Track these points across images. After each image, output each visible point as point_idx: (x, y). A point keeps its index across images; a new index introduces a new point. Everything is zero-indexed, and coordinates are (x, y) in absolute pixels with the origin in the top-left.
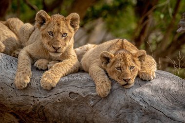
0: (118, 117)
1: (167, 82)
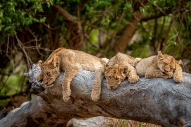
1: (186, 78)
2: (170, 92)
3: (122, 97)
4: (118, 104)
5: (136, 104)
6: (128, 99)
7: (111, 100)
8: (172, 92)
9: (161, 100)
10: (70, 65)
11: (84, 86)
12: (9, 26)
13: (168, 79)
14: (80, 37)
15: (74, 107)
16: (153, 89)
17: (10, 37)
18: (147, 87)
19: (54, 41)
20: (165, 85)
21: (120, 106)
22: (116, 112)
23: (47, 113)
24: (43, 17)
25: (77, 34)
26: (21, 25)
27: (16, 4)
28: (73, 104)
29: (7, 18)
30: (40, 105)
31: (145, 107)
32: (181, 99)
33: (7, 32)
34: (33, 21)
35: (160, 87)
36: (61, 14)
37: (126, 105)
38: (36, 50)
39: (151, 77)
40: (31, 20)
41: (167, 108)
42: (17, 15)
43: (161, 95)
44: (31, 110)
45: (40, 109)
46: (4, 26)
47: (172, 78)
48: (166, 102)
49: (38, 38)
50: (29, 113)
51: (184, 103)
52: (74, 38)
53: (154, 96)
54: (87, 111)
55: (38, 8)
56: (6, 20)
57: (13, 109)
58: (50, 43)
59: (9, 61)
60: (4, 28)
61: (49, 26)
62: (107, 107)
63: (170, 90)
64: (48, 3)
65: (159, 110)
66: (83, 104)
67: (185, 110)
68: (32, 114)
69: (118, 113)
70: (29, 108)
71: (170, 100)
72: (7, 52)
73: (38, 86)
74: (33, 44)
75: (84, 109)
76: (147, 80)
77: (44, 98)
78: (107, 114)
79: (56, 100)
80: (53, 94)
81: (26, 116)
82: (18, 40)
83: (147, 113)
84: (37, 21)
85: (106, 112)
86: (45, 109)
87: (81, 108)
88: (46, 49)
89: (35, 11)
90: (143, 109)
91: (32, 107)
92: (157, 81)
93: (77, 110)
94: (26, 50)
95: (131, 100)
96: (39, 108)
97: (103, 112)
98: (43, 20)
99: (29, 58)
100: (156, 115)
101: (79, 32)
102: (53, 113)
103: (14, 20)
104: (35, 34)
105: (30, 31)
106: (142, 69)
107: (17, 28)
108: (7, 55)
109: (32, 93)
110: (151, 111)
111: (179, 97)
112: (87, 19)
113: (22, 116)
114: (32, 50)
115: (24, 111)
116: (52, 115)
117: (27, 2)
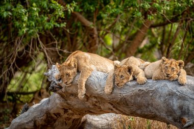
0: (165, 100)
1: (189, 81)
2: (175, 93)
3: (131, 96)
4: (128, 102)
5: (144, 102)
6: (137, 98)
7: (121, 99)
8: (177, 93)
9: (167, 100)
10: (85, 67)
11: (98, 85)
12: (32, 29)
13: (173, 81)
14: (95, 41)
15: (88, 104)
16: (160, 90)
17: (33, 39)
18: (154, 88)
19: (72, 44)
20: (170, 86)
21: (130, 104)
22: (126, 109)
23: (64, 109)
24: (63, 22)
25: (93, 38)
26: (43, 29)
27: (39, 10)
28: (87, 101)
29: (31, 22)
30: (58, 101)
31: (152, 105)
32: (184, 100)
33: (30, 35)
34: (54, 25)
35: (166, 88)
36: (79, 20)
37: (135, 103)
38: (56, 51)
39: (158, 79)
40: (53, 24)
41: (172, 107)
42: (40, 20)
43: (167, 96)
44: (49, 106)
45: (58, 105)
46: (28, 29)
47: (177, 80)
48: (171, 102)
49: (58, 41)
50: (47, 109)
51: (187, 103)
52: (90, 42)
53: (160, 96)
54: (100, 108)
55: (60, 14)
56: (30, 24)
57: (33, 104)
58: (69, 45)
59: (31, 60)
60: (29, 30)
61: (68, 31)
62: (117, 105)
63: (175, 91)
64: (69, 10)
65: (164, 109)
66: (96, 102)
67: (188, 109)
68: (51, 110)
69: (127, 110)
70: (48, 104)
71: (175, 100)
72: (30, 52)
73: (56, 84)
74: (54, 46)
75: (97, 106)
76: (155, 81)
77: (62, 96)
78: (117, 111)
79: (72, 97)
80: (70, 92)
81: (45, 111)
82: (40, 42)
83: (153, 111)
84: (58, 25)
85: (117, 109)
86: (62, 106)
87: (95, 105)
88: (65, 51)
89: (57, 17)
90: (150, 107)
91: (51, 103)
92: (163, 83)
93: (91, 106)
94: (47, 51)
95: (139, 99)
96: (56, 104)
97: (114, 109)
98: (63, 25)
99: (50, 59)
100: (161, 113)
101: (95, 36)
102: (70, 109)
103: (37, 24)
104: (56, 37)
105: (52, 34)
106: (150, 71)
107: (39, 31)
108: (30, 55)
109: (51, 90)
110: (157, 109)
111: (183, 98)
112: (102, 24)
113: (41, 111)
114: (52, 51)
115: (44, 106)
116: (69, 111)
117: (49, 8)
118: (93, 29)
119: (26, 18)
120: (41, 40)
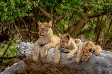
0: (93, 67)
1: (109, 55)
2: (100, 63)
3: (71, 64)
4: (69, 68)
5: (79, 68)
6: (75, 65)
7: (65, 65)
9: (94, 67)
11: (49, 56)
12: (10, 17)
15: (43, 68)
17: (11, 24)
20: (97, 58)
23: (27, 71)
24: (31, 13)
26: (18, 17)
28: (42, 66)
30: (23, 66)
31: (84, 70)
32: (106, 67)
35: (94, 59)
36: (41, 12)
37: (73, 69)
38: (26, 32)
40: (24, 14)
41: (97, 72)
43: (94, 64)
48: (97, 68)
49: (27, 25)
50: (16, 70)
51: (107, 69)
54: (51, 71)
55: (29, 7)
56: (9, 13)
57: (8, 67)
60: (8, 18)
61: (34, 19)
62: (62, 69)
63: (100, 61)
64: (35, 5)
65: (92, 73)
66: (48, 67)
68: (18, 71)
69: (68, 73)
70: (17, 67)
71: (100, 67)
72: (9, 32)
73: (22, 54)
74: (24, 28)
77: (26, 62)
79: (32, 63)
81: (15, 72)
84: (27, 15)
85: (62, 72)
86: (26, 69)
87: (47, 69)
89: (27, 9)
90: (83, 71)
91: (19, 67)
93: (45, 70)
94: (20, 32)
95: (76, 66)
96: (22, 67)
98: (31, 15)
99: (21, 36)
102: (31, 71)
103: (14, 14)
104: (25, 23)
105: (23, 21)
107: (15, 18)
108: (9, 34)
111: (105, 66)
113: (13, 71)
115: (14, 68)
116: (30, 72)
117: (22, 4)
118: (50, 18)
119: (7, 10)
120: (16, 24)
